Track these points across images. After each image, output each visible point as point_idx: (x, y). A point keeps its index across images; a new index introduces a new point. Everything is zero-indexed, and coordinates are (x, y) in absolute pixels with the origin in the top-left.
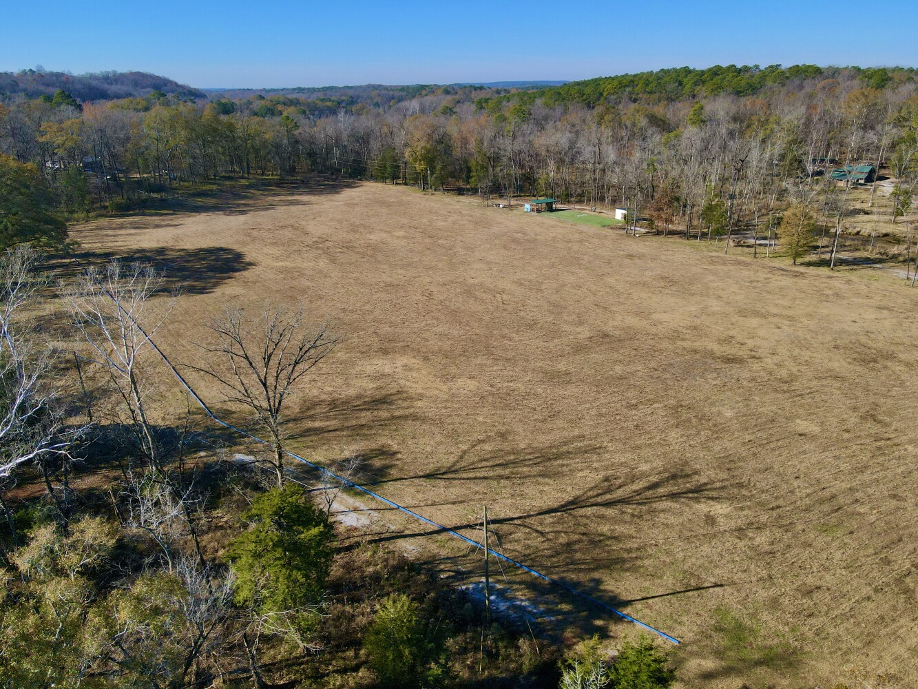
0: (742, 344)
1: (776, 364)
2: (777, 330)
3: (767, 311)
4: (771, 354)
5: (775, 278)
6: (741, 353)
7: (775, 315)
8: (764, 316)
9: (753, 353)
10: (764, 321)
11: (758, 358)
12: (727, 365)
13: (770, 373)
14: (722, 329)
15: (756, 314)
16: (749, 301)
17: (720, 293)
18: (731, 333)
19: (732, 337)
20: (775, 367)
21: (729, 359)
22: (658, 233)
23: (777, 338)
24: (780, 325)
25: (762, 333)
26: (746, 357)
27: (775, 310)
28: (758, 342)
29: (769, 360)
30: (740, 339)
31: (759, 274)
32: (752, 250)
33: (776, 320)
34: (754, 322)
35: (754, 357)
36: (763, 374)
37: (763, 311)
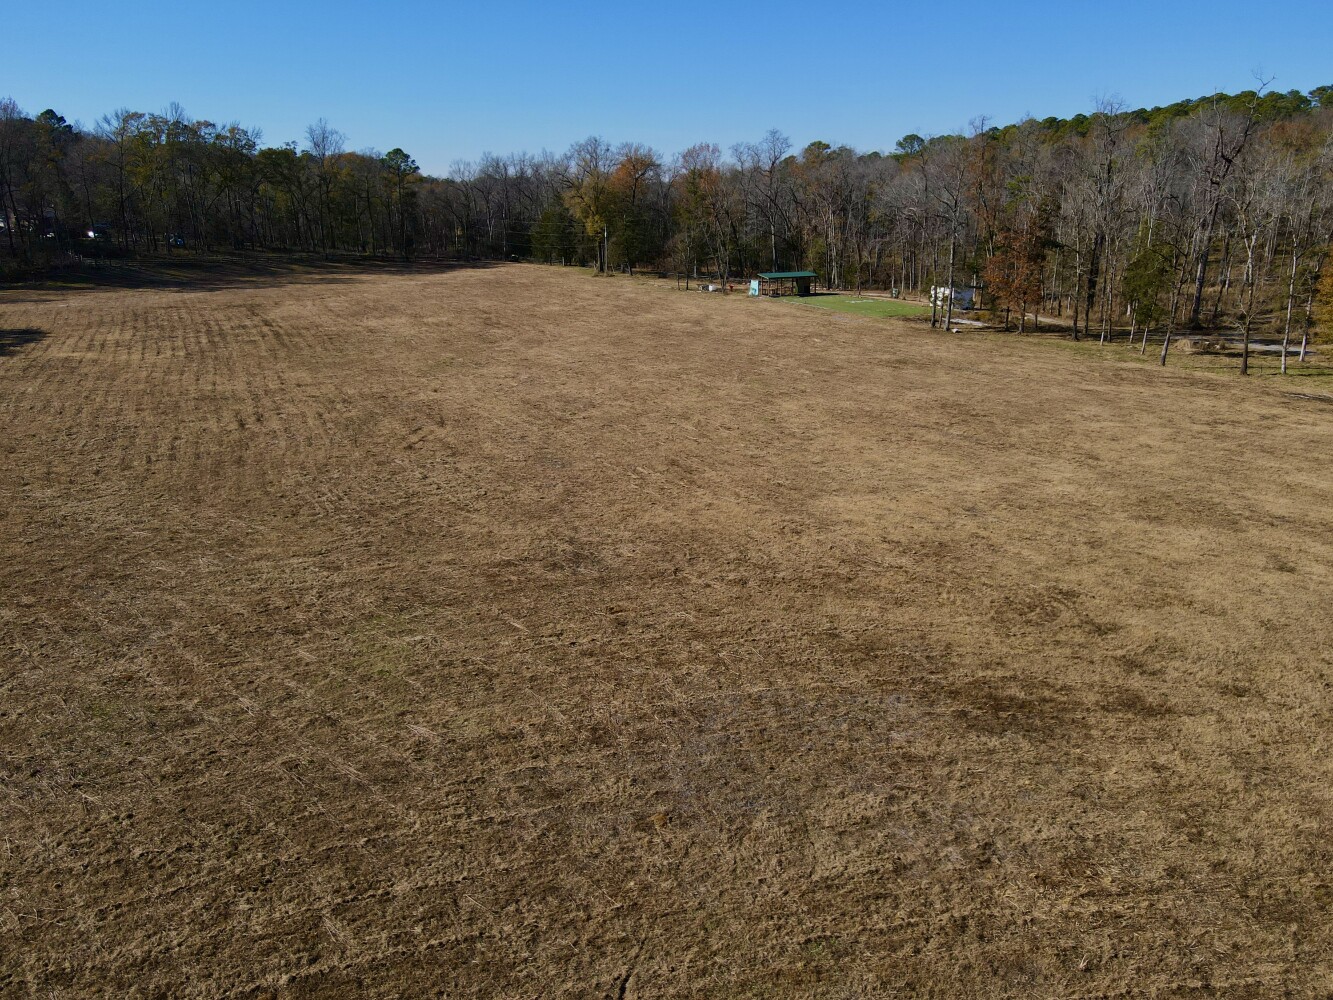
0: (1100, 630)
1: (1239, 759)
2: (1273, 578)
3: (1248, 507)
4: (1225, 690)
5: (1294, 418)
6: (1072, 678)
7: (1276, 521)
8: (1232, 523)
9: (1136, 682)
10: (1227, 539)
11: (1150, 712)
12: (973, 740)
13: (1194, 828)
14: (1041, 560)
15: (1202, 512)
16: (1187, 472)
17: (1100, 447)
18: (1069, 578)
19: (1070, 595)
20: (1232, 780)
21: (997, 705)
22: (1009, 329)
23: (1269, 612)
24: (1291, 559)
25: (1203, 585)
26: (1090, 698)
27: (1280, 505)
28: (1179, 626)
29: (1204, 730)
30: (1097, 606)
31: (1246, 406)
32: (1239, 361)
33: (1280, 538)
34: (1187, 540)
35: (1132, 703)
36: (1145, 824)
37: (1233, 504)
